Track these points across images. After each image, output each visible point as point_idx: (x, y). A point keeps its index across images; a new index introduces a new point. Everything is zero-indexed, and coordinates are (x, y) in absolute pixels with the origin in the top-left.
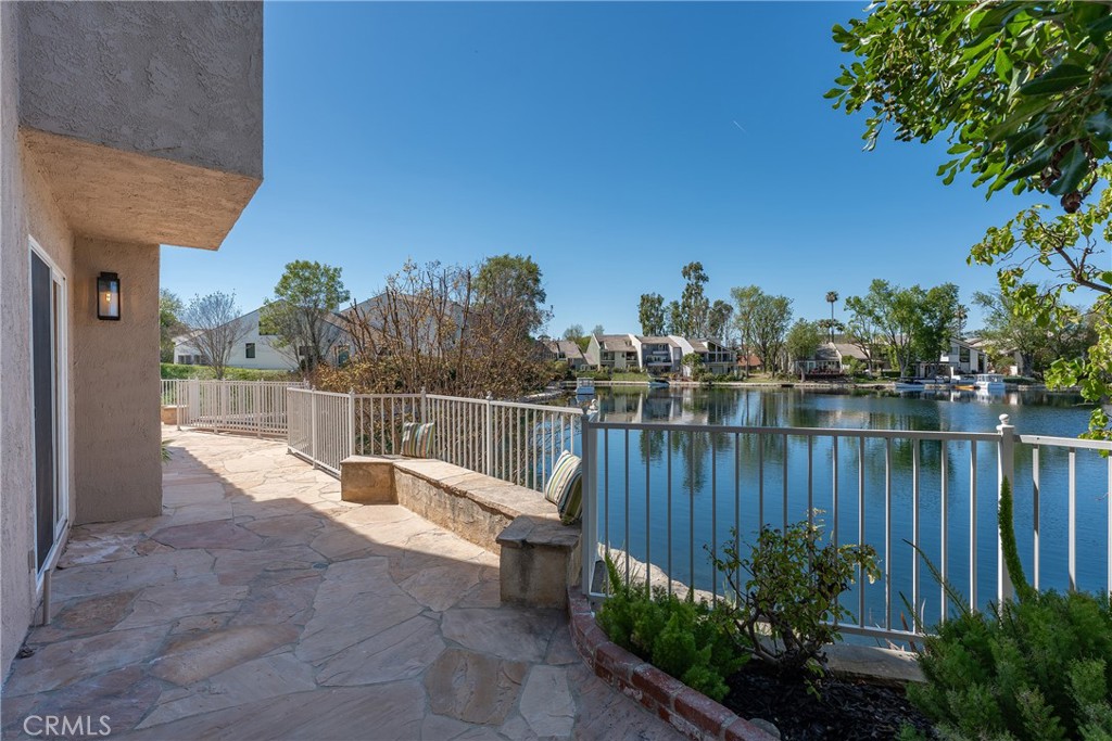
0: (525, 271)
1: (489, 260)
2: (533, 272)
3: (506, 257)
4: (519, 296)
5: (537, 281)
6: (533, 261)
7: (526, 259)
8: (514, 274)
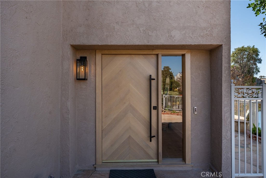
0: (252, 52)
1: (235, 49)
2: (256, 52)
3: (243, 47)
4: (249, 61)
5: (257, 55)
6: (255, 47)
7: (252, 47)
8: (246, 53)
